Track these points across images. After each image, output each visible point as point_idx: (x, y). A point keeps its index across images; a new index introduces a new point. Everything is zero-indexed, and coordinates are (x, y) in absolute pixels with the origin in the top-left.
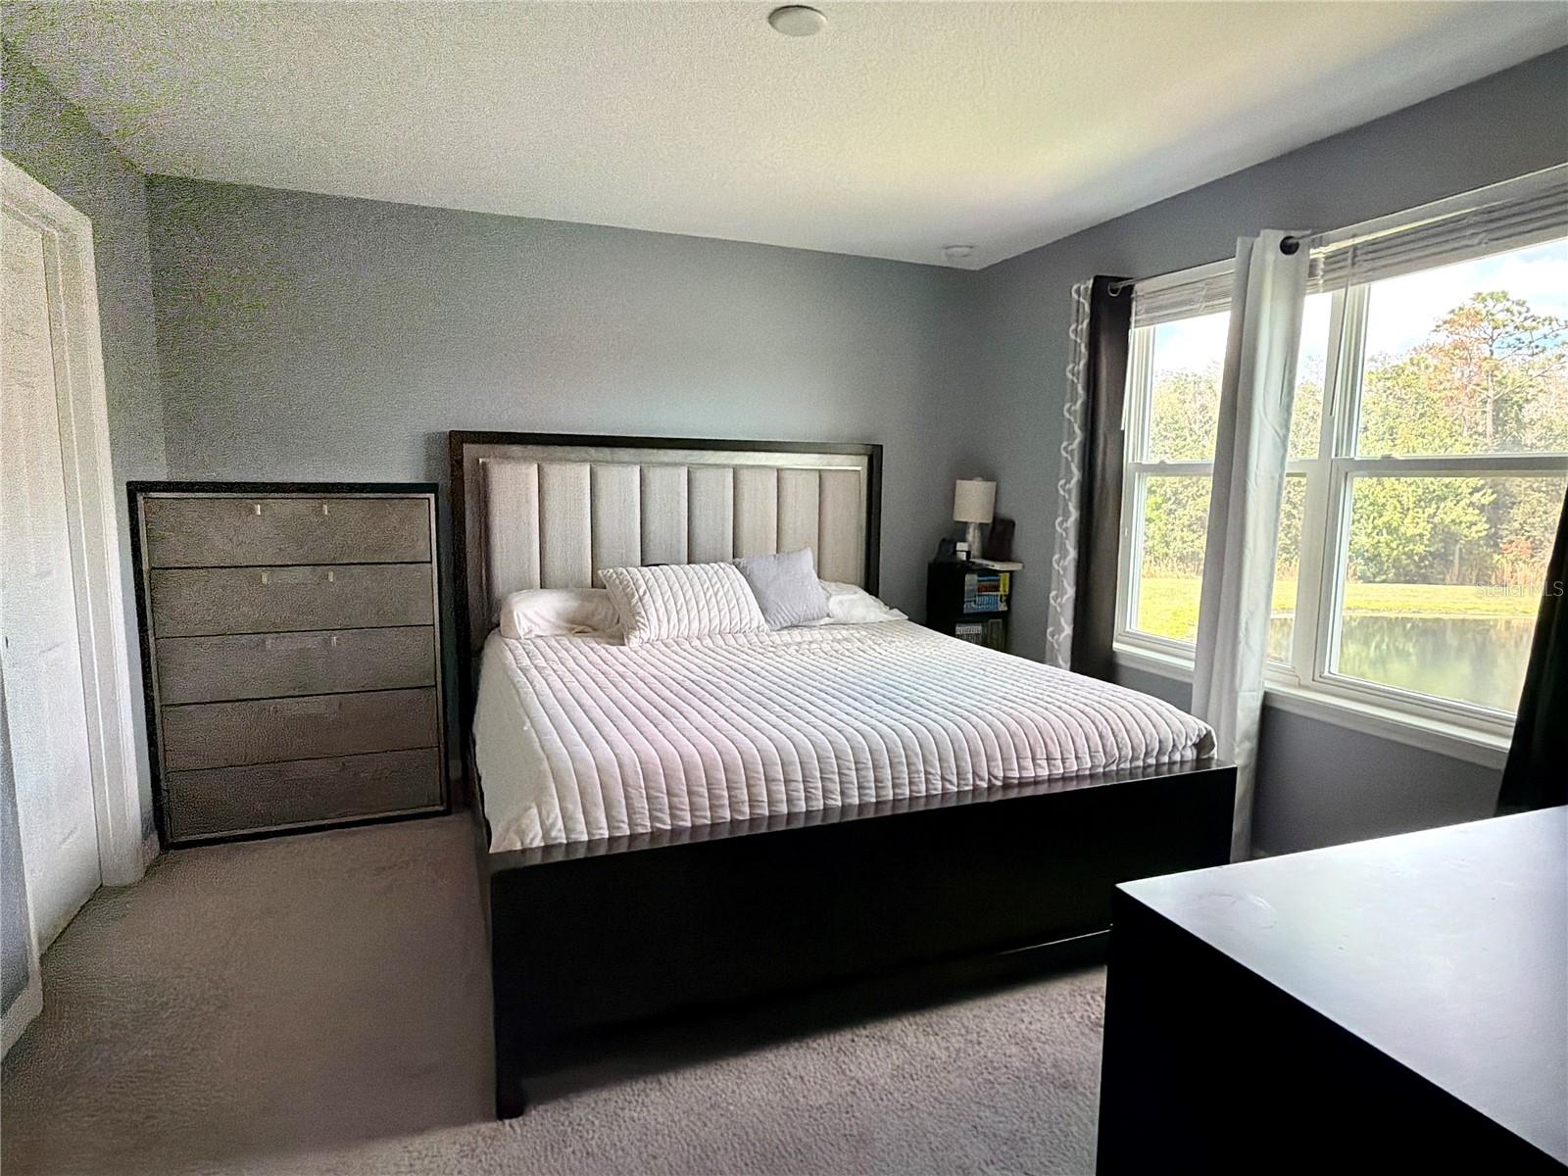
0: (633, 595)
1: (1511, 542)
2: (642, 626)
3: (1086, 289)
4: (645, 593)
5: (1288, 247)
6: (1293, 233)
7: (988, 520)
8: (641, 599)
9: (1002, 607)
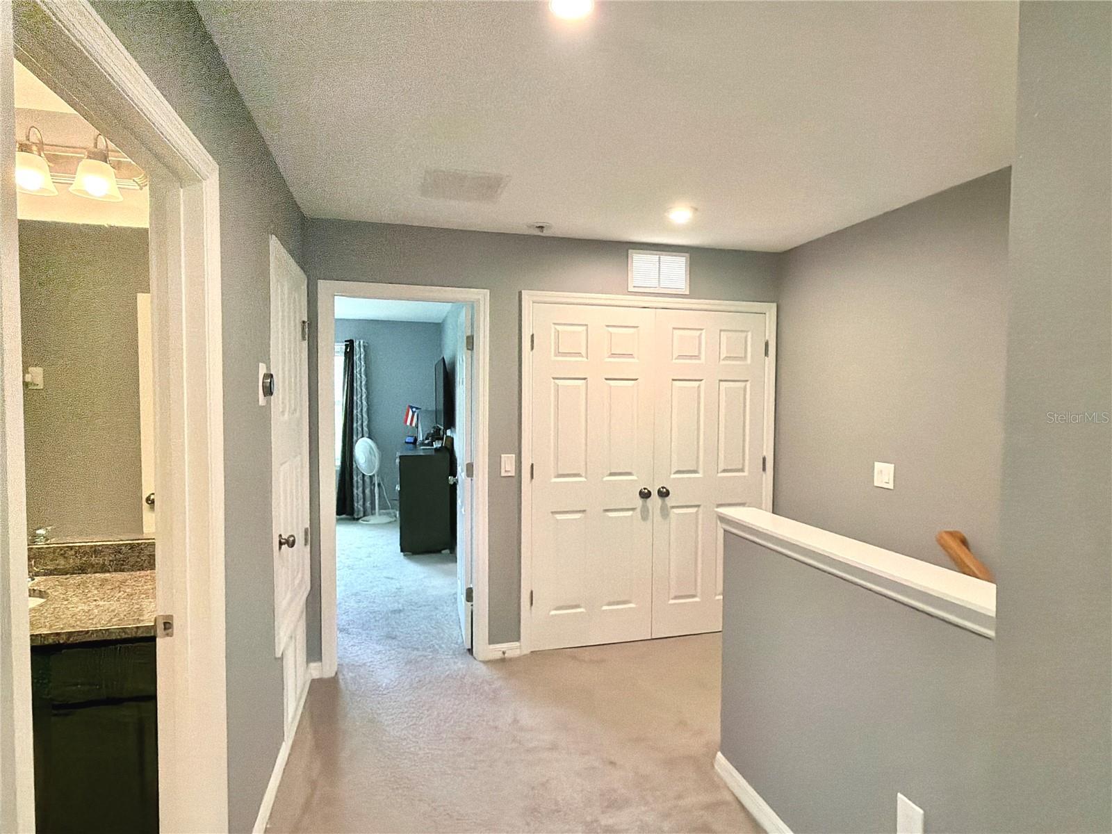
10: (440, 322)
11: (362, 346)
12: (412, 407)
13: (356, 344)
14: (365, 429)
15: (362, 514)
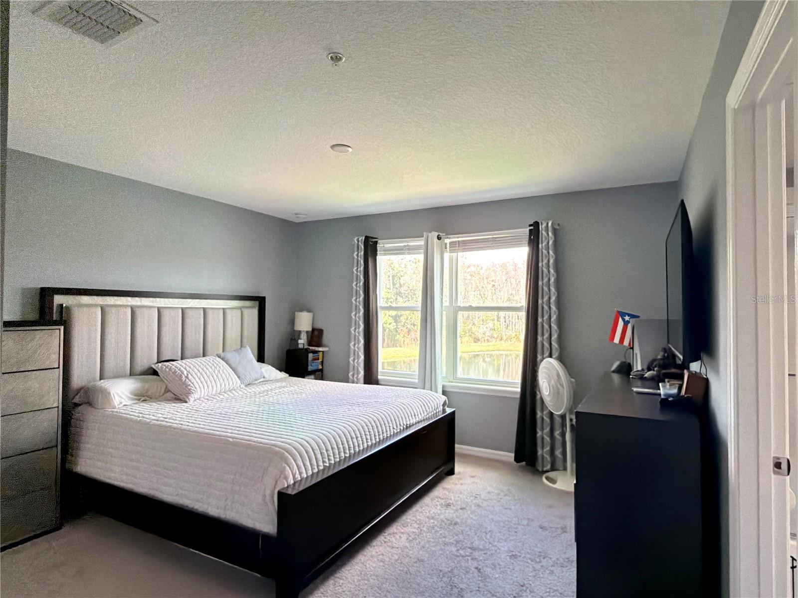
0: (181, 376)
1: (402, 330)
2: (193, 391)
3: (362, 240)
4: (188, 375)
5: (439, 238)
6: (440, 234)
7: (310, 329)
8: (187, 377)
9: (320, 367)
10: (676, 179)
11: (550, 229)
12: (622, 314)
13: (542, 227)
14: (555, 345)
15: (548, 467)
